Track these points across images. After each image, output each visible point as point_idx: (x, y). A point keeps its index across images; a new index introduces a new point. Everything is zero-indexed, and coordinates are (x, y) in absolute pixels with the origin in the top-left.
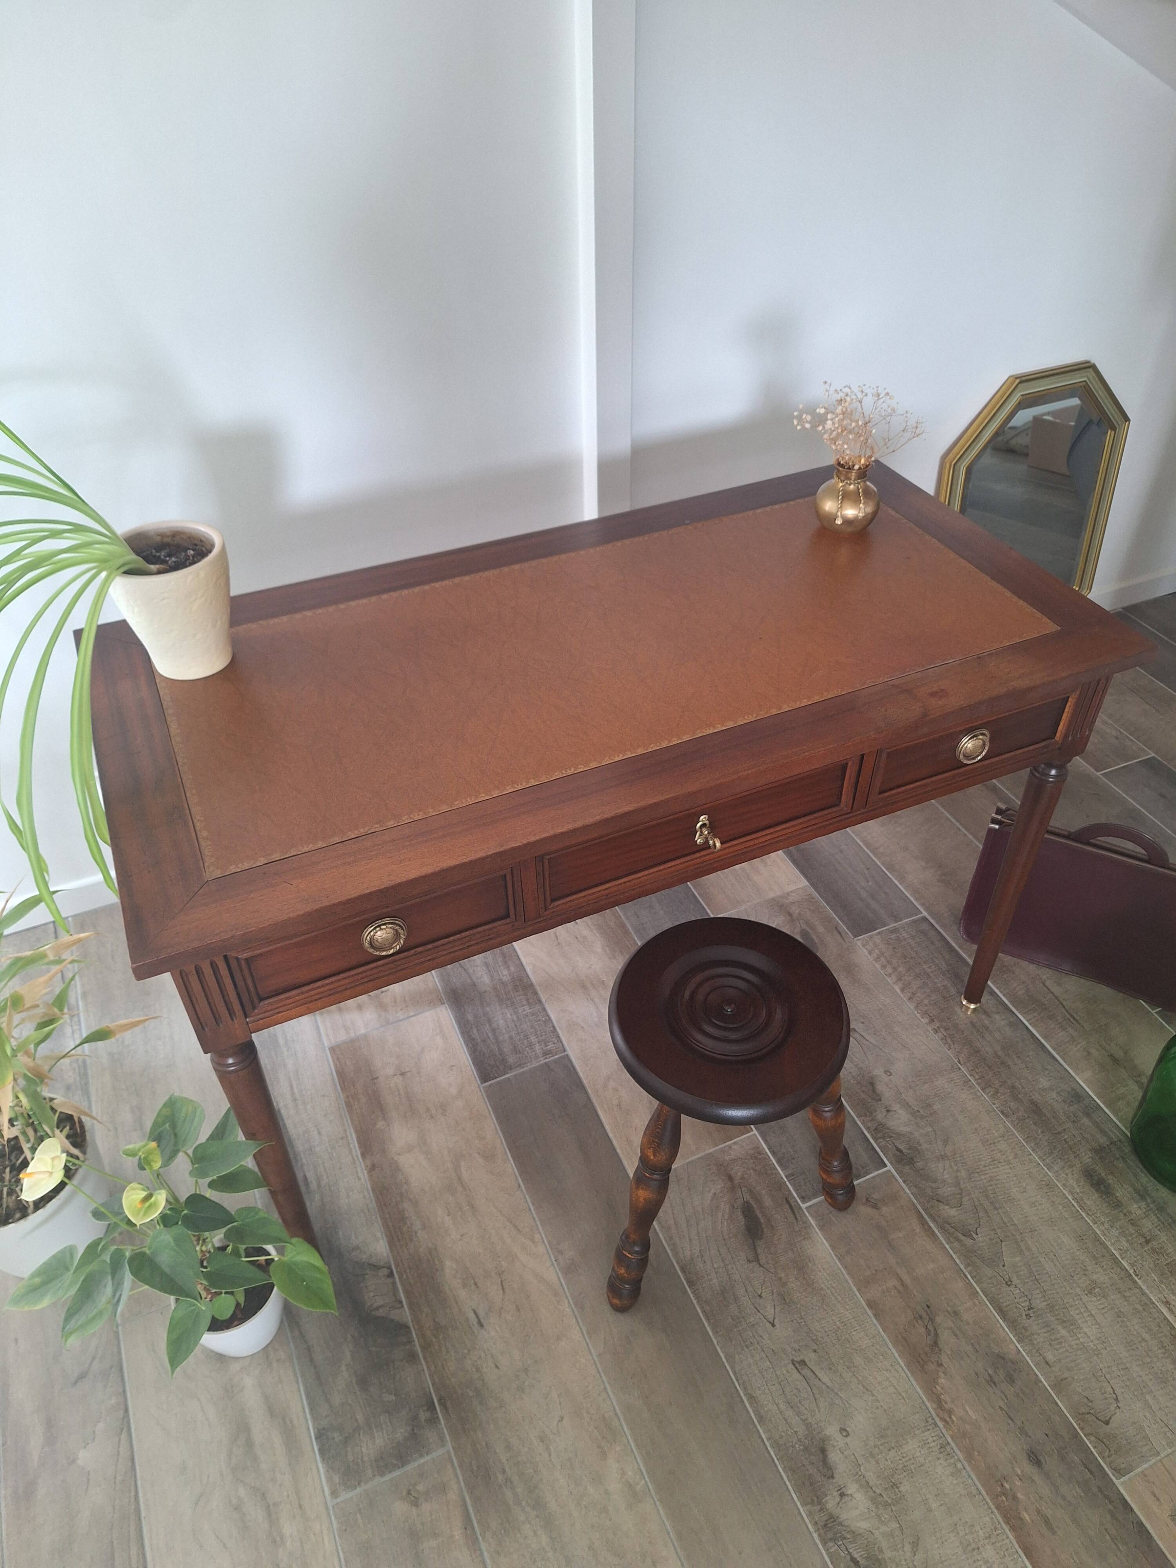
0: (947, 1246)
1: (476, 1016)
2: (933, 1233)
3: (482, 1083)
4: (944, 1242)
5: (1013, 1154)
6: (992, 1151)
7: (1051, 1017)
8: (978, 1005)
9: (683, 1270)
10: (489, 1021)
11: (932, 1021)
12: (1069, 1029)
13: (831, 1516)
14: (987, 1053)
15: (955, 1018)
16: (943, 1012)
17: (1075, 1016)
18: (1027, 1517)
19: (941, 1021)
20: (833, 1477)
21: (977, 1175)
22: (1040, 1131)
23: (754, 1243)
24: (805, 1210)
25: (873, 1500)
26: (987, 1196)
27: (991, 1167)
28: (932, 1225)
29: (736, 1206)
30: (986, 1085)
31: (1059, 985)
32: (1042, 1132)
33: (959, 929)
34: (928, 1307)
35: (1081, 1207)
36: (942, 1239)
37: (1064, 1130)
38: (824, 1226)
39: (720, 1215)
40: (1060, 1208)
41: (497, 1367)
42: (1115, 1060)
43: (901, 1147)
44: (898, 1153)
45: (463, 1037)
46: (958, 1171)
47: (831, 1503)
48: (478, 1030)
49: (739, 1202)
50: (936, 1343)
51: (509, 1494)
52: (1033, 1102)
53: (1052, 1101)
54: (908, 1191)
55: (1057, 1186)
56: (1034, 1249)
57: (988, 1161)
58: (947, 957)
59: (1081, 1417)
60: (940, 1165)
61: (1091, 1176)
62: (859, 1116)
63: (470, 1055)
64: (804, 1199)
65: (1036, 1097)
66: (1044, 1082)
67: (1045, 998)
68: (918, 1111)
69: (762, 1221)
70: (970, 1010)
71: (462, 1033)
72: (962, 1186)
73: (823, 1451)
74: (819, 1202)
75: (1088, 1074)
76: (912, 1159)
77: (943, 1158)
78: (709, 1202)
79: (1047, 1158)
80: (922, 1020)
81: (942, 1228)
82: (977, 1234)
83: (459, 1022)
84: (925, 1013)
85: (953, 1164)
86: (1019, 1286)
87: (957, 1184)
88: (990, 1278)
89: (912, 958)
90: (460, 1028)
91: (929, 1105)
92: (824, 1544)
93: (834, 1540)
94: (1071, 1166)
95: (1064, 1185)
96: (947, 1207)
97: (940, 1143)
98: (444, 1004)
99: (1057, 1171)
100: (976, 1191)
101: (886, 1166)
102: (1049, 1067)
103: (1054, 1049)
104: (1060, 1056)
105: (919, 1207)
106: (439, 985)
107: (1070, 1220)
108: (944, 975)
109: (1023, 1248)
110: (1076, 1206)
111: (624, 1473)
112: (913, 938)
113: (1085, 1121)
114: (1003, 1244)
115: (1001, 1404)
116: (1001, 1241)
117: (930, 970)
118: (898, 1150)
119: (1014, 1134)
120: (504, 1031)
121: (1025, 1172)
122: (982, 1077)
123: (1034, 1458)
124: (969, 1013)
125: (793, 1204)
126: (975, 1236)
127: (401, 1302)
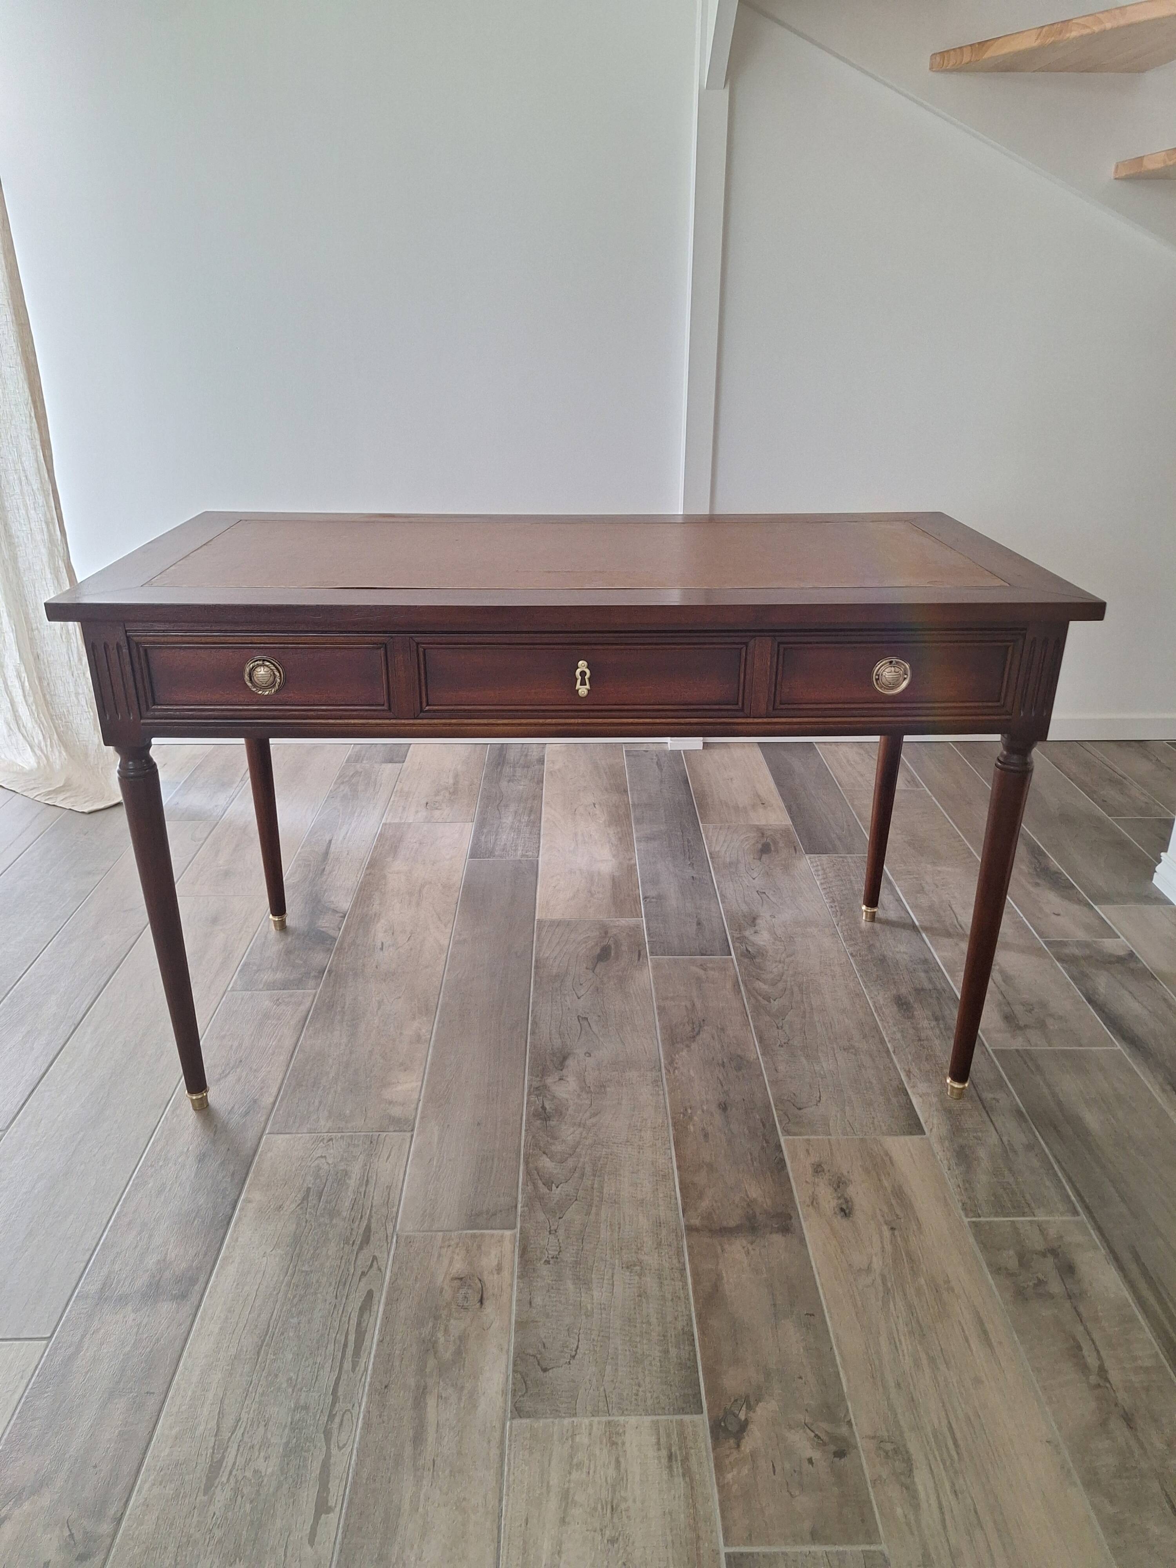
0: (745, 1001)
1: (489, 831)
2: (740, 992)
3: (469, 859)
4: (745, 998)
5: (842, 973)
6: (825, 969)
9: (536, 961)
10: (497, 835)
13: (545, 1087)
16: (847, 900)
18: (692, 1128)
20: (562, 1070)
21: (801, 976)
23: (598, 962)
25: (582, 1089)
26: (800, 986)
27: (816, 975)
28: (742, 988)
29: (599, 944)
30: (851, 939)
32: (877, 970)
34: (704, 1020)
35: (876, 1010)
36: (744, 996)
37: (898, 973)
40: (858, 1006)
41: (377, 967)
43: (752, 951)
44: (746, 952)
45: (473, 838)
46: (787, 970)
47: (549, 1081)
48: (486, 837)
49: (603, 944)
50: (694, 1037)
51: (338, 1017)
52: (883, 956)
53: (901, 959)
54: (738, 970)
55: (866, 997)
56: (816, 1019)
57: (817, 972)
59: (779, 1101)
60: (775, 964)
61: (901, 1000)
62: (730, 929)
63: (472, 846)
64: (652, 953)
65: (888, 954)
66: (904, 950)
68: (780, 937)
69: (612, 955)
71: (474, 836)
72: (784, 978)
73: (565, 1058)
76: (754, 957)
77: (780, 962)
79: (870, 982)
80: (826, 901)
81: (749, 991)
82: (775, 1001)
83: (476, 832)
84: (830, 897)
85: (786, 966)
86: (787, 1031)
87: (781, 976)
88: (766, 1022)
89: (844, 871)
90: (475, 834)
91: (792, 937)
92: (529, 1094)
93: (537, 1096)
94: (887, 991)
95: (872, 998)
96: (762, 984)
97: (784, 955)
99: (872, 990)
100: (793, 983)
101: (731, 955)
102: (916, 945)
105: (740, 979)
107: (861, 1014)
109: (808, 1016)
110: (873, 1009)
111: (420, 1029)
112: (855, 863)
114: (793, 1010)
115: (721, 1077)
117: (855, 880)
118: (748, 951)
119: (852, 966)
120: (503, 841)
121: (844, 983)
122: (850, 935)
123: (724, 1107)
125: (642, 953)
126: (772, 1001)
127: (340, 929)
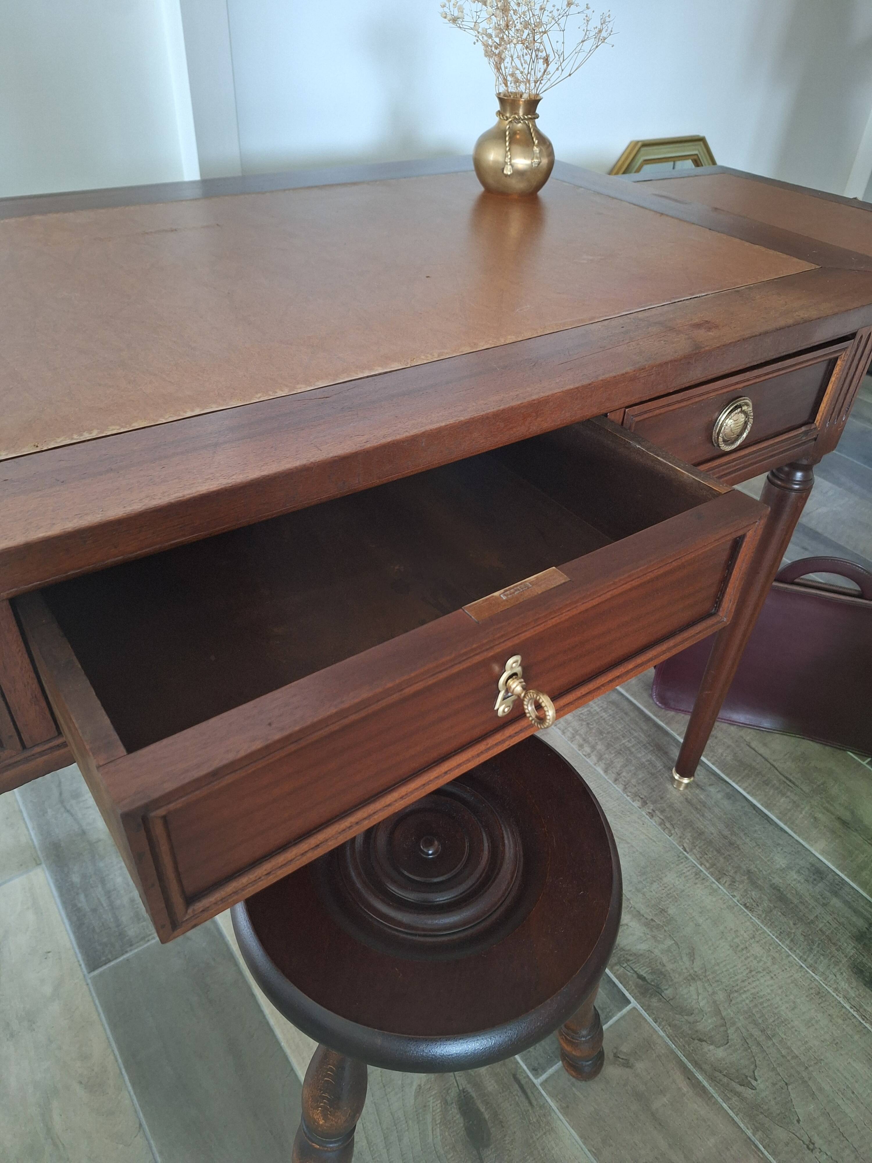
0: (725, 1106)
1: (84, 876)
2: (704, 1089)
3: (89, 973)
4: (720, 1100)
5: (770, 958)
6: (746, 959)
7: (766, 783)
8: (692, 779)
10: (103, 881)
11: (644, 803)
12: (789, 794)
14: (712, 834)
15: (668, 796)
16: (654, 791)
17: (791, 778)
19: (654, 802)
21: (736, 994)
22: (791, 923)
23: (479, 1154)
24: (540, 1088)
26: (755, 1023)
27: (750, 980)
29: (449, 1099)
30: (720, 874)
31: (765, 745)
32: (794, 924)
33: (651, 696)
35: (863, 1016)
36: (716, 1095)
37: (817, 917)
38: (568, 1107)
39: (429, 1118)
40: (840, 1021)
42: (844, 823)
43: (642, 973)
44: (641, 982)
45: (65, 908)
46: (714, 993)
48: (86, 896)
49: (454, 1093)
52: (775, 887)
53: (794, 882)
54: (662, 1033)
55: (829, 992)
56: (827, 1088)
57: (744, 974)
58: (645, 728)
60: (692, 989)
61: (861, 972)
63: (74, 933)
64: (537, 1072)
65: (777, 880)
66: (780, 861)
67: (754, 761)
68: (652, 920)
69: (487, 1117)
70: (683, 785)
71: (65, 903)
72: (724, 1014)
74: (557, 1072)
75: (822, 844)
76: (658, 986)
77: (693, 979)
78: (412, 1101)
79: (808, 956)
80: (635, 804)
81: (712, 1079)
82: (756, 1080)
83: (60, 888)
84: (636, 795)
85: (706, 985)
86: (824, 1148)
87: (718, 1012)
88: (787, 1144)
89: (608, 733)
90: (61, 895)
91: (663, 911)
94: (836, 963)
95: (836, 990)
96: (712, 1047)
97: (685, 959)
98: (40, 864)
99: (823, 973)
100: (741, 1018)
102: (781, 842)
103: (780, 819)
104: (789, 827)
105: (679, 1054)
106: (35, 841)
107: (856, 1037)
108: (646, 748)
109: (814, 1088)
110: (857, 1016)
112: (605, 710)
113: (835, 902)
114: (790, 1087)
116: (786, 1084)
117: (630, 745)
118: (640, 977)
119: (765, 932)
120: (122, 892)
121: (789, 981)
122: (713, 865)
124: (681, 789)
126: (754, 1083)
